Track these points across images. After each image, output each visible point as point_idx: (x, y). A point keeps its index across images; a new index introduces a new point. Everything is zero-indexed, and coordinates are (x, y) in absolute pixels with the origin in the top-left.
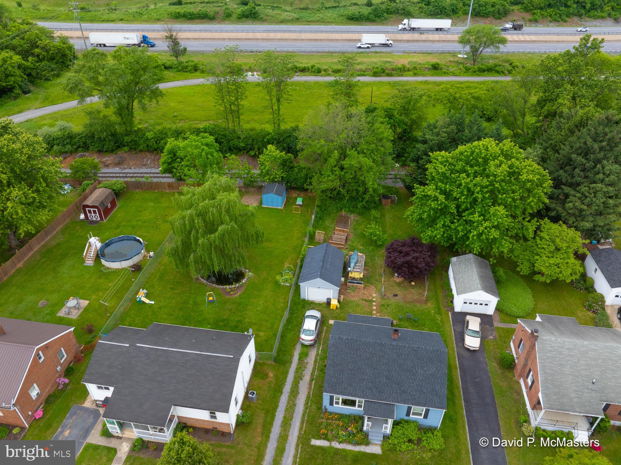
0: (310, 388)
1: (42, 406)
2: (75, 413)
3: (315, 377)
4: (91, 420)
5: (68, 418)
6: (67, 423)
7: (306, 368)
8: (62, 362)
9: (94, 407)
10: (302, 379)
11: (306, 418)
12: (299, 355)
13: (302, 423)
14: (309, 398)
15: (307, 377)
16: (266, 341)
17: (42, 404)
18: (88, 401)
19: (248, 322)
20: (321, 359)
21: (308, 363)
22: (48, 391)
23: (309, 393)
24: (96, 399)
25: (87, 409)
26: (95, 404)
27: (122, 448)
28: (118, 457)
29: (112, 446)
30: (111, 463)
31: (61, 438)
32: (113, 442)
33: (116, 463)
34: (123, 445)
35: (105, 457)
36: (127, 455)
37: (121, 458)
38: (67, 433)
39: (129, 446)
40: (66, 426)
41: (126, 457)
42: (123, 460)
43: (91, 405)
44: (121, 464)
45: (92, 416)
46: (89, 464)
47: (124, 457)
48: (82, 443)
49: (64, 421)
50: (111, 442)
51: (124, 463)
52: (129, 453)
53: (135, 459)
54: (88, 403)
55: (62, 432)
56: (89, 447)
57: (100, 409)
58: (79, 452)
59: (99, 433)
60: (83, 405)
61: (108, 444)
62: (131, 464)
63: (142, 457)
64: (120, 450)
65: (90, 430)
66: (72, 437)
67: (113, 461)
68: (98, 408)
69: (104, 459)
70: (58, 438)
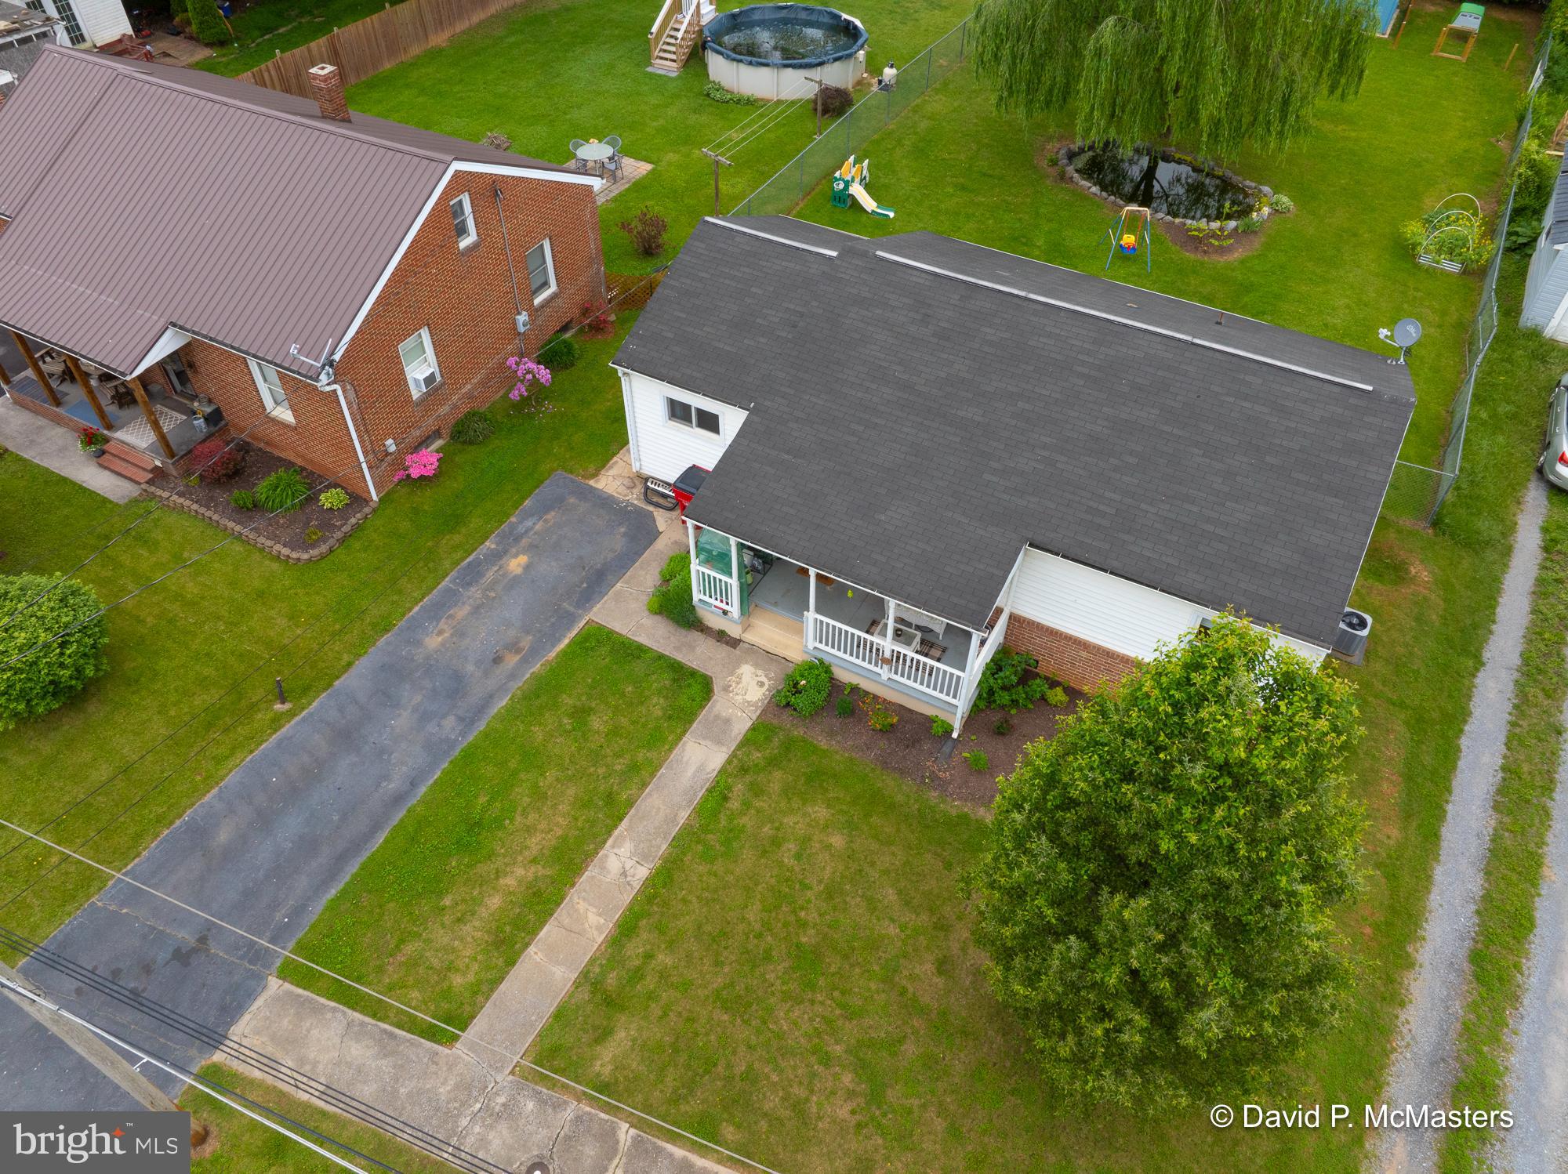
1: (439, 443)
2: (558, 502)
4: (617, 541)
5: (528, 514)
6: (521, 529)
8: (537, 301)
9: (634, 498)
17: (437, 434)
18: (612, 472)
22: (470, 396)
24: (647, 471)
25: (605, 502)
26: (639, 489)
27: (738, 683)
28: (717, 717)
29: (694, 665)
30: (685, 732)
31: (490, 575)
32: (699, 651)
33: (704, 738)
34: (739, 671)
35: (662, 701)
36: (754, 718)
37: (727, 721)
38: (516, 564)
39: (767, 683)
40: (517, 539)
41: (749, 724)
42: (735, 731)
43: (622, 489)
44: (724, 749)
45: (623, 530)
46: (591, 709)
47: (742, 724)
48: (572, 619)
49: (513, 519)
50: (692, 648)
51: (739, 748)
52: (764, 712)
53: (788, 746)
54: (611, 478)
55: (497, 556)
56: (599, 639)
57: (655, 514)
58: (554, 646)
59: (644, 599)
60: (592, 483)
61: (678, 649)
62: (772, 763)
63: (823, 744)
64: (726, 689)
65: (610, 577)
66: (533, 581)
67: (695, 725)
68: (651, 508)
69: (657, 706)
70: (481, 575)
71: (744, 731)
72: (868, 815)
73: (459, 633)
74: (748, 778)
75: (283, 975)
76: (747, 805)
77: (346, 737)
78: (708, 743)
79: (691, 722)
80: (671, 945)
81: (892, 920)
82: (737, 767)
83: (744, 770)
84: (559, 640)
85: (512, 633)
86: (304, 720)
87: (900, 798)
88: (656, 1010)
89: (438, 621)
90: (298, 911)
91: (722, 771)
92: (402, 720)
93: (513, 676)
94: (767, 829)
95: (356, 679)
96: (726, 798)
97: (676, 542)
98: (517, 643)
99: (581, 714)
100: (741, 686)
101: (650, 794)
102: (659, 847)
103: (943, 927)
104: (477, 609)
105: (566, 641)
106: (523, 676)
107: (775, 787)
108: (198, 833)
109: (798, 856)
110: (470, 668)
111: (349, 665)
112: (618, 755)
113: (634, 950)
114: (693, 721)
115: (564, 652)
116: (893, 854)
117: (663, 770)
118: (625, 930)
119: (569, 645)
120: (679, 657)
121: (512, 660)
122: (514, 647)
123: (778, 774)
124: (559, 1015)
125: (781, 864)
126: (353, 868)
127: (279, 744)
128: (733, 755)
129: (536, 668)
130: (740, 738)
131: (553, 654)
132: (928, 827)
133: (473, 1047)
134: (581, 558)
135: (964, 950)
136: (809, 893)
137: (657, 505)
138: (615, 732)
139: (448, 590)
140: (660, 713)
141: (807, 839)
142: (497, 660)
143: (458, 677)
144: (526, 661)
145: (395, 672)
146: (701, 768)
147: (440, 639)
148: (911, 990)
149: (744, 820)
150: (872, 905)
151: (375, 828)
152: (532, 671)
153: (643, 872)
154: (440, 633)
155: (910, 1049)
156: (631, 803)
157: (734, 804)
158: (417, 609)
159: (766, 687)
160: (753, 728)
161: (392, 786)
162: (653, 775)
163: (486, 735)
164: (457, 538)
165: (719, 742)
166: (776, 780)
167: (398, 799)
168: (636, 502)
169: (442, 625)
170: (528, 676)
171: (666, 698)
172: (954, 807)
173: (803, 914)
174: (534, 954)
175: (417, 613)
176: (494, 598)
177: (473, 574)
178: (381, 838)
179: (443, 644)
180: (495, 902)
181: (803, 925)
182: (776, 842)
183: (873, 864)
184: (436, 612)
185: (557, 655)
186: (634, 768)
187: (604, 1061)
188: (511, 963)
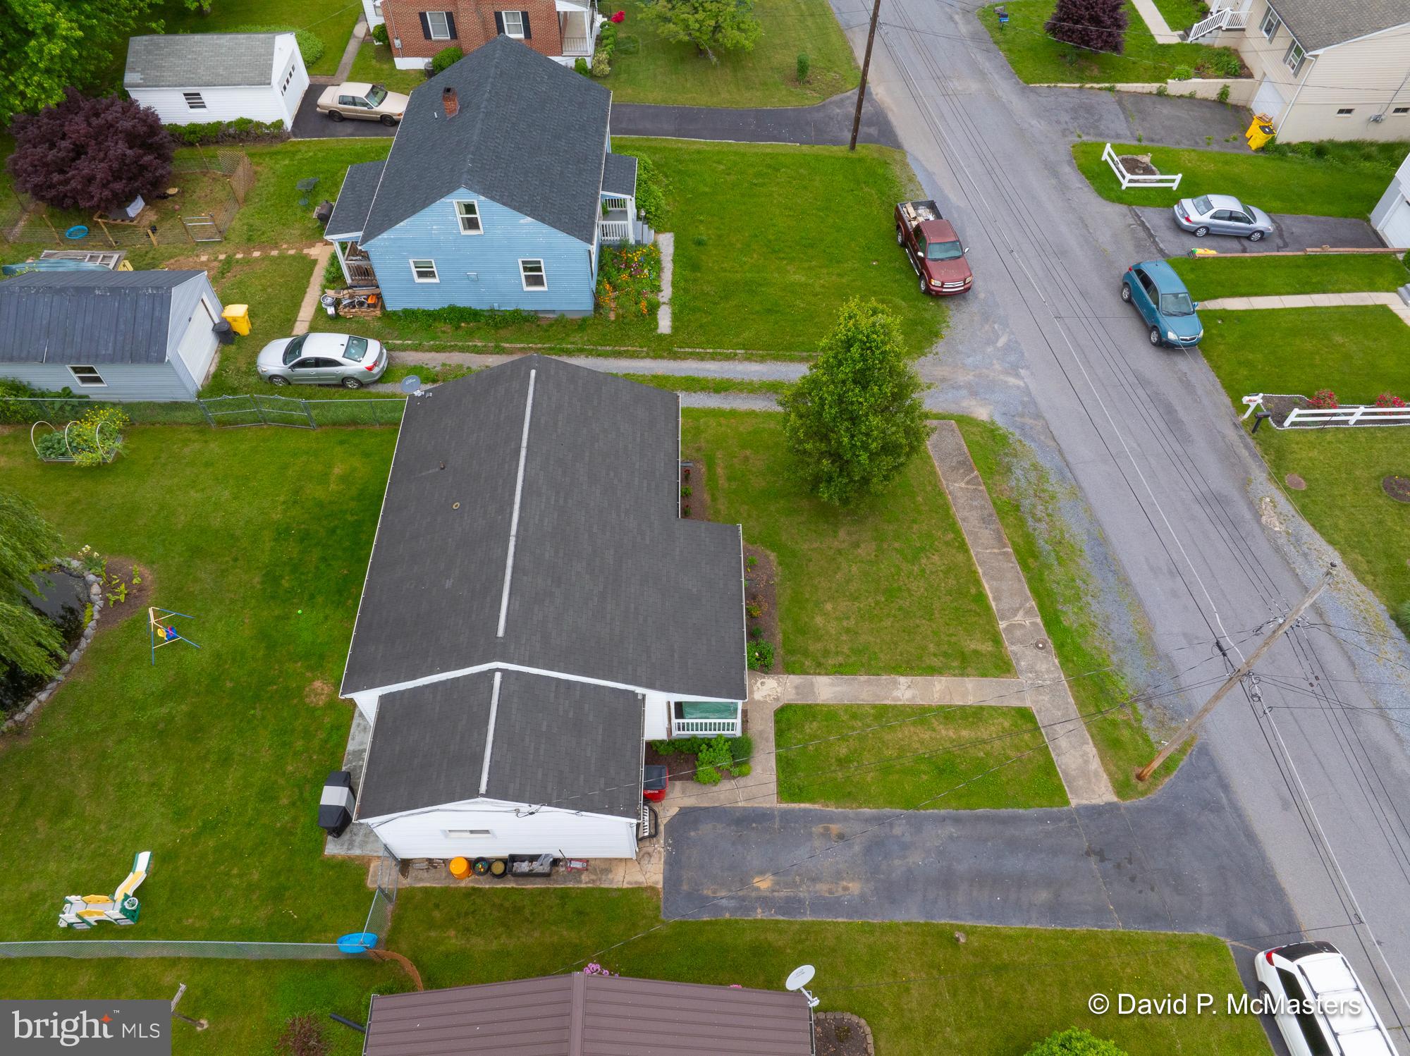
2: (694, 896)
3: (492, 345)
4: (705, 830)
6: (731, 904)
7: (460, 366)
11: (607, 349)
14: (553, 348)
16: (366, 457)
18: (641, 879)
20: (434, 339)
21: (444, 365)
26: (652, 844)
27: (770, 695)
28: (797, 694)
29: (772, 725)
30: (817, 705)
31: (784, 893)
32: (761, 728)
33: (814, 693)
34: (761, 699)
35: (806, 727)
36: (786, 676)
37: (797, 688)
38: (764, 884)
39: (760, 681)
40: (743, 899)
41: (792, 676)
42: (800, 680)
43: (653, 860)
44: (814, 680)
45: (692, 834)
46: (837, 760)
47: (793, 680)
48: (785, 814)
49: (727, 916)
50: (761, 732)
51: (808, 674)
52: (780, 673)
53: (791, 652)
54: (647, 876)
55: (765, 901)
56: (788, 790)
57: (665, 822)
58: (811, 810)
59: (742, 782)
60: (660, 886)
61: (767, 740)
62: (806, 653)
63: (780, 636)
64: (777, 699)
65: (737, 814)
66: (771, 860)
67: (810, 702)
68: (662, 828)
69: (811, 727)
70: (788, 900)
71: (798, 677)
72: (807, 600)
73: (838, 876)
74: (822, 660)
75: (1067, 802)
76: (837, 653)
77: (947, 881)
78: (816, 690)
79: (810, 706)
80: (924, 648)
81: (850, 571)
82: (820, 668)
83: (819, 665)
84: (805, 810)
85: (817, 843)
86: (957, 918)
87: (789, 591)
88: (953, 639)
89: (838, 898)
90: (1040, 820)
91: (827, 674)
92: (916, 859)
93: (845, 818)
94: (844, 638)
95: (910, 913)
96: (841, 665)
97: (683, 793)
98: (822, 835)
99: (843, 762)
100: (771, 693)
101: (863, 700)
102: (886, 679)
103: (839, 552)
104: (814, 880)
105: (802, 805)
106: (842, 812)
107: (819, 646)
108: (1054, 910)
109: (848, 618)
110: (857, 848)
111: (906, 924)
112: (853, 728)
113: (936, 662)
114: (807, 705)
115: (812, 801)
116: (819, 582)
117: (846, 702)
118: (932, 671)
119: (803, 802)
120: (772, 736)
121: (835, 828)
122: (826, 834)
123: (811, 648)
124: (984, 675)
125: (856, 623)
126: (1004, 812)
127: (979, 917)
128: (815, 674)
129: (832, 809)
130: (802, 676)
131: (817, 806)
132: (795, 574)
133: (1023, 699)
134: (733, 844)
135: (844, 542)
136: (862, 606)
137: (656, 825)
138: (843, 738)
139: (813, 912)
140: (815, 723)
141: (837, 619)
142: (841, 837)
143: (868, 850)
144: (831, 819)
145: (891, 892)
146: (832, 685)
147: (850, 885)
148: (874, 554)
149: (846, 650)
150: (848, 581)
151: (979, 818)
152: (835, 810)
153: (902, 679)
154: (846, 889)
155: (897, 545)
156: (874, 706)
157: (841, 659)
158: (840, 920)
159: (763, 680)
160: (794, 673)
161: (951, 829)
162: (851, 706)
163: (891, 803)
164: (771, 937)
165: (812, 684)
166: (815, 647)
167: (957, 820)
168: (662, 842)
169: (840, 892)
170: (840, 810)
171: (803, 726)
172: (777, 569)
173: (873, 605)
174: (971, 700)
175: (842, 916)
176: (799, 875)
177: (792, 905)
178: (980, 811)
179: (853, 880)
180: (965, 733)
181: (877, 603)
182: (848, 631)
183: (830, 588)
184: (831, 905)
185: (814, 803)
186: (854, 716)
187: (987, 647)
188: (981, 708)
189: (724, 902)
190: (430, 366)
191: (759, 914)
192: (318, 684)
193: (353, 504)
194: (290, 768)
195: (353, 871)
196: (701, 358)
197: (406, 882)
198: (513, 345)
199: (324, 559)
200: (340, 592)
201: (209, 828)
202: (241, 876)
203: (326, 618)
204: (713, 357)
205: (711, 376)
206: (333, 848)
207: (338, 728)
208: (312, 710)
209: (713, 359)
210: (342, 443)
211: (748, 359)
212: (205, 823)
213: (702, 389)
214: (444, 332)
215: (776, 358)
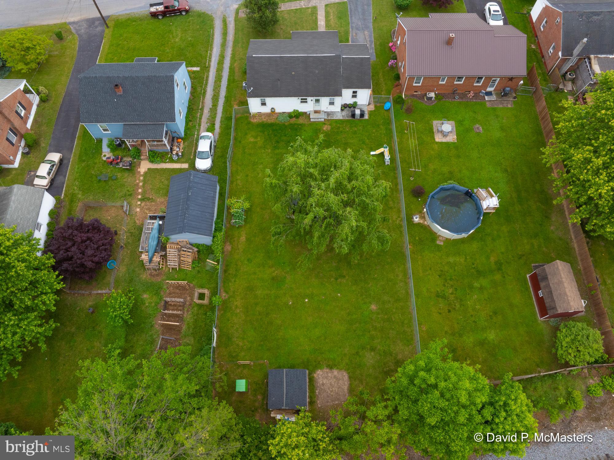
0: (203, 103)
3: (200, 111)
7: (208, 119)
10: (210, 109)
11: (204, 82)
12: (215, 129)
13: (207, 80)
14: (203, 96)
15: (206, 111)
16: (246, 134)
19: (268, 149)
20: (195, 126)
21: (207, 123)
23: (203, 99)
73: (364, 35)
77: (364, 19)
80: (310, 19)
86: (371, 18)
88: (308, 14)
89: (369, 35)
90: (350, 5)
92: (360, 23)
95: (371, 25)
104: (365, 38)
106: (351, 33)
108: (368, 5)
110: (358, 32)
111: (373, 25)
113: (314, 18)
118: (316, 18)
121: (354, 35)
122: (356, 36)
124: (317, 11)
126: (349, 10)
127: (371, 15)
133: (323, 5)
142: (356, 34)
143: (359, 30)
145: (367, 27)
151: (351, 14)
154: (367, 34)
158: (373, 35)
161: (353, 18)
163: (348, 26)
167: (351, 17)
174: (324, 13)
178: (349, 14)
179: (365, 33)
180: (331, 14)
187: (310, 10)
189: (371, 51)
190: (207, 126)
191: (373, 46)
192: (324, 129)
193: (266, 133)
194: (348, 130)
195: (371, 113)
196: (210, 61)
197: (372, 103)
198: (201, 105)
199: (285, 136)
200: (296, 130)
201: (364, 143)
202: (374, 133)
203: (305, 131)
204: (210, 58)
205: (217, 59)
206: (366, 117)
207: (336, 122)
208: (332, 128)
209: (211, 58)
210: (240, 142)
211: (211, 51)
212: (363, 143)
213: (223, 61)
214: (192, 124)
215: (212, 45)
